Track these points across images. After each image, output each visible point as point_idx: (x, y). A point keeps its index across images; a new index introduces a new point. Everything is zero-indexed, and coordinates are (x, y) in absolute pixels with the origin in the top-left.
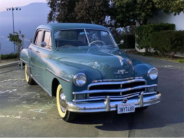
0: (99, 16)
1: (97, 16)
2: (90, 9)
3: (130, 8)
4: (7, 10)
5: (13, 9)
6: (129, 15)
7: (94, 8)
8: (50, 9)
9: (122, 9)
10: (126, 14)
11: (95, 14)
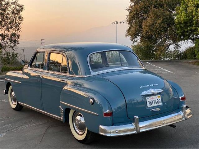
0: (159, 32)
1: (158, 31)
2: (152, 26)
3: (188, 24)
4: (111, 24)
5: (117, 23)
6: (187, 30)
7: (155, 25)
8: (129, 26)
9: (181, 25)
10: (185, 29)
11: (156, 30)
